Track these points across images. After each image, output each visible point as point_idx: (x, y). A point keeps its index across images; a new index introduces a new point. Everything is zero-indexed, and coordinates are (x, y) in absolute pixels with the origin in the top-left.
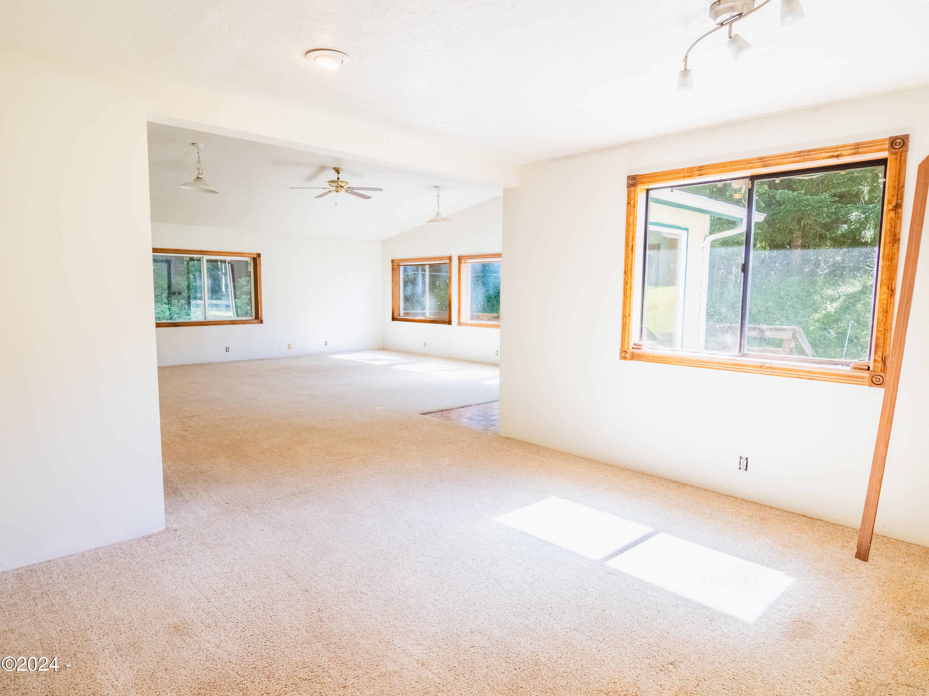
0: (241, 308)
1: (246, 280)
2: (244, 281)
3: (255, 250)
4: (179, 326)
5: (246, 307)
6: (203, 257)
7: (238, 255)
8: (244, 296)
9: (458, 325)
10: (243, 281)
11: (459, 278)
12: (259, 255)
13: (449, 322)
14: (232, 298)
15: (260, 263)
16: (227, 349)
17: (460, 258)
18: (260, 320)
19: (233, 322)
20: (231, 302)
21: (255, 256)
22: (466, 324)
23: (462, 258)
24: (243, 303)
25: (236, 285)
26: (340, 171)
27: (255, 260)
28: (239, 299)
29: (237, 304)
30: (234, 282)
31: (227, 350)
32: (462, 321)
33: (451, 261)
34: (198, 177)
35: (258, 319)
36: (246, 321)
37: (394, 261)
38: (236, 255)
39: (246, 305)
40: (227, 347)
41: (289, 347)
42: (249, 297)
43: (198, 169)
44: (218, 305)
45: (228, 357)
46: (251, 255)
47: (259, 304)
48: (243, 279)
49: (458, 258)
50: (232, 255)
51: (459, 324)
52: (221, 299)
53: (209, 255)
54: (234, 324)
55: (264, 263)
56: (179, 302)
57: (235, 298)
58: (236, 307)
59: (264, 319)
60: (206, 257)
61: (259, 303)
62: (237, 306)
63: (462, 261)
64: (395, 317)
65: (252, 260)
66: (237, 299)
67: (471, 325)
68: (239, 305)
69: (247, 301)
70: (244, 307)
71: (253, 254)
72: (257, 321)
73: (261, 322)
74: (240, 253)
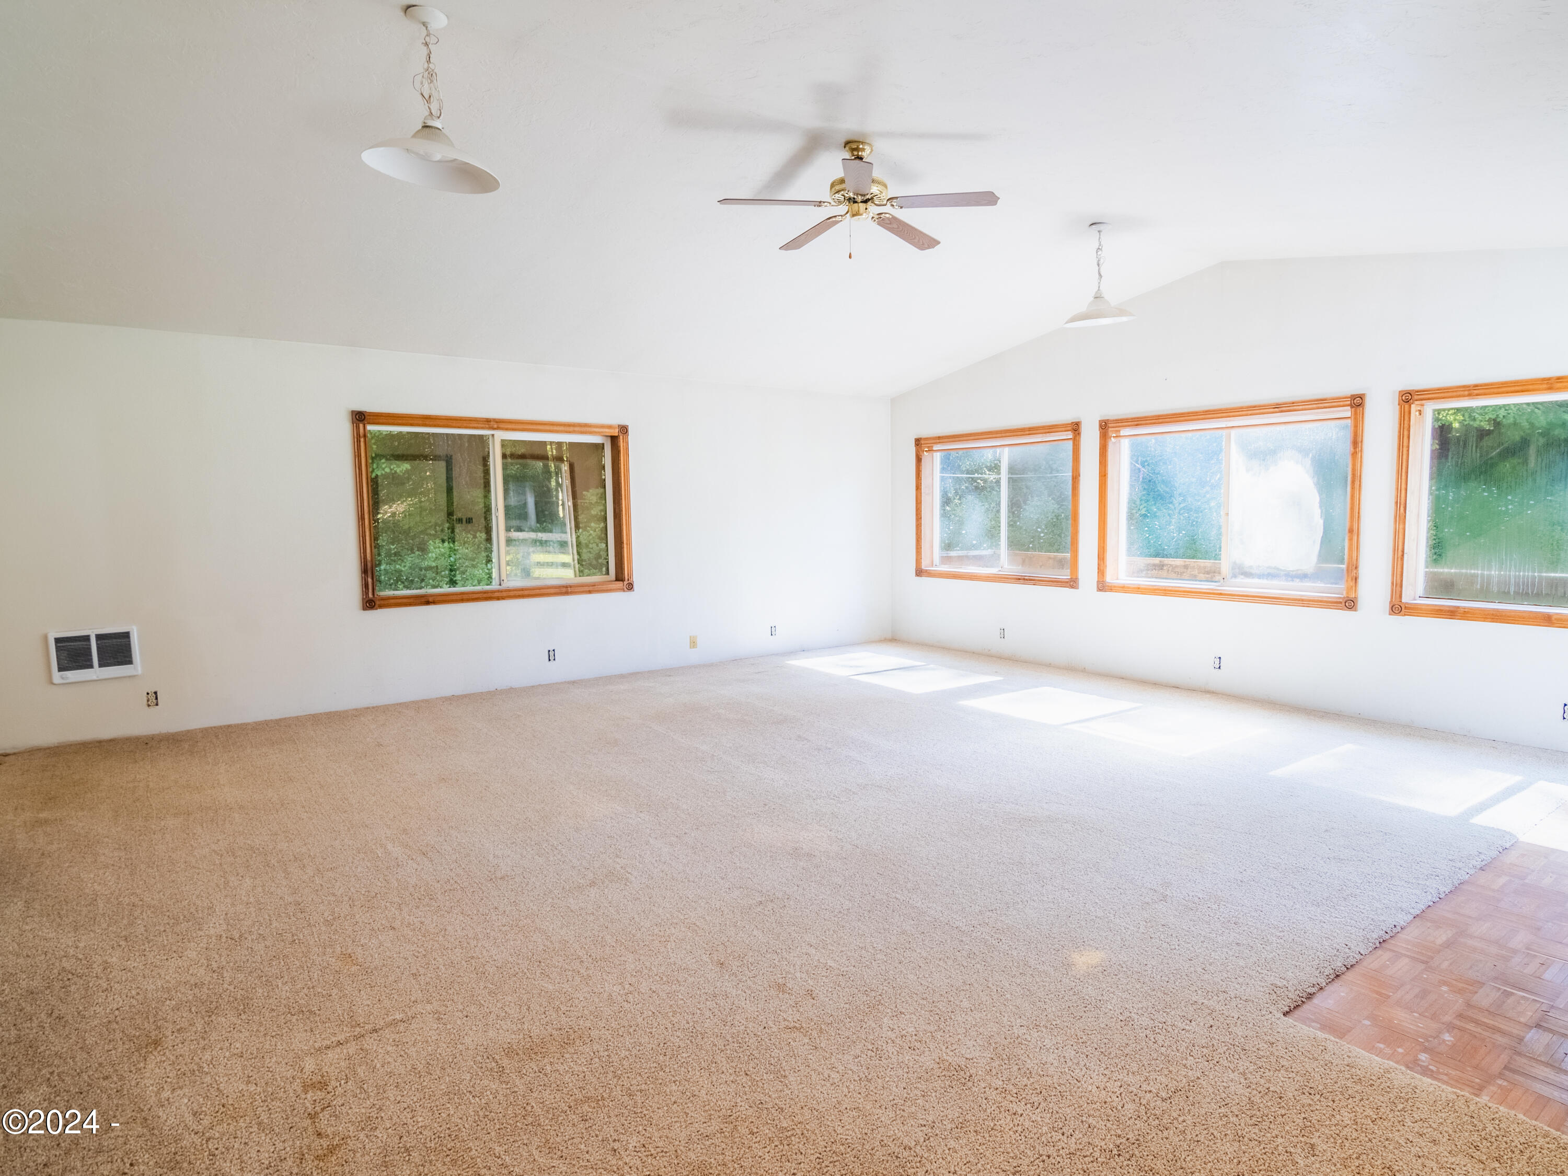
0: (587, 546)
1: (598, 494)
2: (593, 495)
3: (612, 418)
4: (434, 603)
5: (597, 545)
6: (493, 435)
7: (576, 429)
8: (593, 524)
9: (1099, 590)
10: (590, 496)
11: (1103, 476)
12: (624, 429)
13: (1072, 583)
14: (571, 529)
15: (627, 449)
16: (551, 653)
17: (1105, 427)
18: (626, 583)
19: (565, 590)
20: (569, 536)
21: (615, 432)
22: (1124, 589)
23: (1110, 425)
24: (591, 537)
25: (579, 503)
26: (863, 150)
27: (614, 439)
28: (585, 529)
29: (581, 538)
30: (574, 497)
31: (551, 655)
32: (1109, 578)
33: (1079, 434)
34: (426, 127)
35: (623, 580)
36: (594, 585)
37: (922, 442)
38: (571, 429)
39: (597, 541)
40: (551, 650)
41: (693, 643)
42: (602, 525)
43: (429, 100)
44: (546, 541)
45: (555, 673)
46: (607, 430)
47: (625, 546)
48: (591, 491)
49: (1101, 426)
50: (561, 428)
51: (1102, 587)
52: (551, 531)
53: (507, 429)
54: (567, 593)
55: (635, 447)
56: (475, 537)
57: (577, 527)
58: (579, 545)
59: (636, 579)
60: (500, 435)
61: (625, 542)
62: (580, 543)
63: (1110, 434)
64: (923, 567)
65: (609, 440)
66: (580, 530)
67: (1138, 590)
68: (583, 542)
69: (599, 533)
70: (594, 545)
71: (610, 427)
72: (619, 584)
73: (630, 587)
74: (580, 425)
